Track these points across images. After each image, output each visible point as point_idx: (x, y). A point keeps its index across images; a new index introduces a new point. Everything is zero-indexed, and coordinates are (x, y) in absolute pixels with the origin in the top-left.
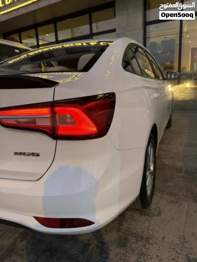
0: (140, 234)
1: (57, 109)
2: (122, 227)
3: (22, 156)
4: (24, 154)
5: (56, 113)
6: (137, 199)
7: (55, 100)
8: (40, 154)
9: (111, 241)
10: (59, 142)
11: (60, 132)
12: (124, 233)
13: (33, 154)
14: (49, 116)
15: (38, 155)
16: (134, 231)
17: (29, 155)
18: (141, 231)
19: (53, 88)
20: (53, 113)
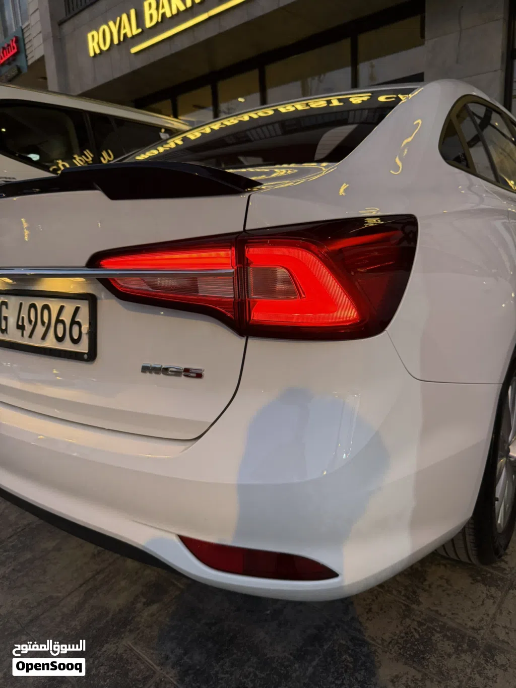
0: (470, 632)
1: (252, 251)
2: (414, 606)
3: (162, 376)
4: (165, 371)
5: (248, 265)
6: (463, 532)
7: (247, 228)
8: (204, 373)
9: (383, 640)
10: (255, 344)
11: (257, 317)
12: (420, 624)
13: (187, 372)
14: (232, 270)
15: (199, 376)
16: (450, 624)
17: (177, 373)
18: (470, 624)
19: (246, 196)
20: (242, 262)
